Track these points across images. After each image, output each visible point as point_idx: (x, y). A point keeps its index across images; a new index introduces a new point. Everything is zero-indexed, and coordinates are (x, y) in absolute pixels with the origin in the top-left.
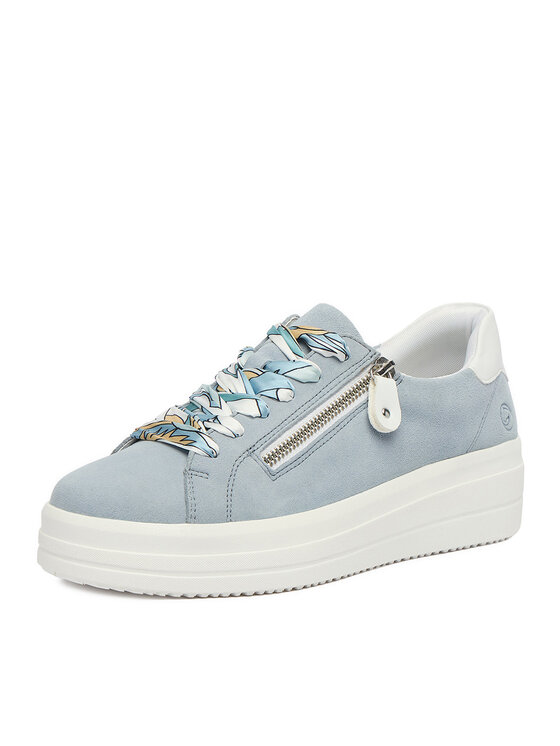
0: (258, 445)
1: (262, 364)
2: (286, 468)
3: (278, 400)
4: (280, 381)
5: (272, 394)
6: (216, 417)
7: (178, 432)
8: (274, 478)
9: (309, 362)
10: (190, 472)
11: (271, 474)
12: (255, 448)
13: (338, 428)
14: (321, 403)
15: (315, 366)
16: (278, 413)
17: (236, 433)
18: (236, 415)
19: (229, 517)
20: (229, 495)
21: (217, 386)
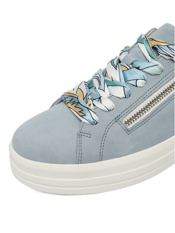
0: (122, 115)
1: (131, 62)
2: (137, 126)
3: (136, 86)
4: (139, 74)
5: (133, 83)
6: (100, 98)
7: (79, 105)
8: (129, 132)
9: (156, 63)
10: (81, 134)
11: (128, 131)
12: (120, 117)
13: (170, 100)
14: (161, 87)
15: (160, 65)
16: (136, 94)
17: (109, 109)
18: (111, 97)
19: (101, 158)
20: (102, 146)
21: (105, 73)
